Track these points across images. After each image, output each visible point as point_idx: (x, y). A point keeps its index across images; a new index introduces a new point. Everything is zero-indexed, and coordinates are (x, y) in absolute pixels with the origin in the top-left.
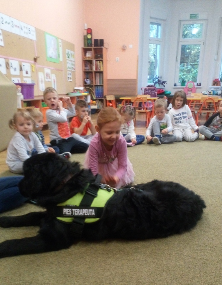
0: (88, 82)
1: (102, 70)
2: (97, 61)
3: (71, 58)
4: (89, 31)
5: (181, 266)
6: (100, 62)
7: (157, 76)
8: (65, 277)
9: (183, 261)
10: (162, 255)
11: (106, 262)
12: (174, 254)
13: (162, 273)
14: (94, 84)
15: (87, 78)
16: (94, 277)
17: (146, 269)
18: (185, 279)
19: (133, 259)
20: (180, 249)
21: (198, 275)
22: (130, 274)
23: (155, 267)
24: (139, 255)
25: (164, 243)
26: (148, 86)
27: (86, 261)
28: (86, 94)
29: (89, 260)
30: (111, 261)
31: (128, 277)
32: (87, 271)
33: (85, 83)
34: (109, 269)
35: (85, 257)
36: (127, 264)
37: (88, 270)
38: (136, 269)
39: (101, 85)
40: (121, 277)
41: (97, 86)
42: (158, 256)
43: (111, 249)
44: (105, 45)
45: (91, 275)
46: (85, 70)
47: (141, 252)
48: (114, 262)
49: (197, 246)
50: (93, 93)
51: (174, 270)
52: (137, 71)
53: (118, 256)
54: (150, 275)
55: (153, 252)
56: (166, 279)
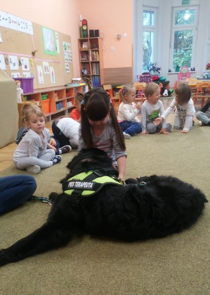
0: (86, 72)
1: (98, 60)
2: (93, 51)
3: (68, 50)
4: (85, 22)
5: (190, 270)
6: (96, 53)
7: (152, 63)
8: (68, 287)
9: (191, 264)
10: (168, 258)
11: (111, 268)
12: (181, 257)
13: (170, 279)
14: (91, 74)
15: (84, 69)
16: (99, 287)
17: (153, 275)
18: (195, 285)
19: (138, 263)
20: (187, 250)
21: (208, 281)
22: (136, 282)
23: (162, 272)
24: (144, 259)
25: (169, 243)
26: (144, 74)
27: (90, 267)
28: (84, 84)
29: (93, 266)
30: (115, 266)
31: (134, 285)
32: (91, 280)
33: (83, 73)
34: (113, 277)
35: (88, 263)
36: (132, 269)
37: (92, 278)
38: (142, 275)
39: (98, 74)
40: (127, 286)
41: (94, 76)
42: (164, 259)
43: (115, 252)
44: (100, 35)
45: (95, 284)
46: (82, 61)
47: (146, 254)
48: (119, 267)
49: (204, 246)
50: (91, 83)
51: (182, 275)
52: (132, 59)
53: (122, 260)
54: (157, 282)
55: (159, 254)
56: (174, 286)
